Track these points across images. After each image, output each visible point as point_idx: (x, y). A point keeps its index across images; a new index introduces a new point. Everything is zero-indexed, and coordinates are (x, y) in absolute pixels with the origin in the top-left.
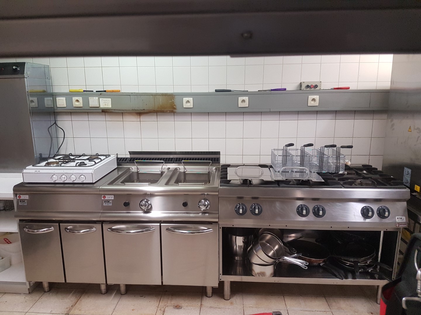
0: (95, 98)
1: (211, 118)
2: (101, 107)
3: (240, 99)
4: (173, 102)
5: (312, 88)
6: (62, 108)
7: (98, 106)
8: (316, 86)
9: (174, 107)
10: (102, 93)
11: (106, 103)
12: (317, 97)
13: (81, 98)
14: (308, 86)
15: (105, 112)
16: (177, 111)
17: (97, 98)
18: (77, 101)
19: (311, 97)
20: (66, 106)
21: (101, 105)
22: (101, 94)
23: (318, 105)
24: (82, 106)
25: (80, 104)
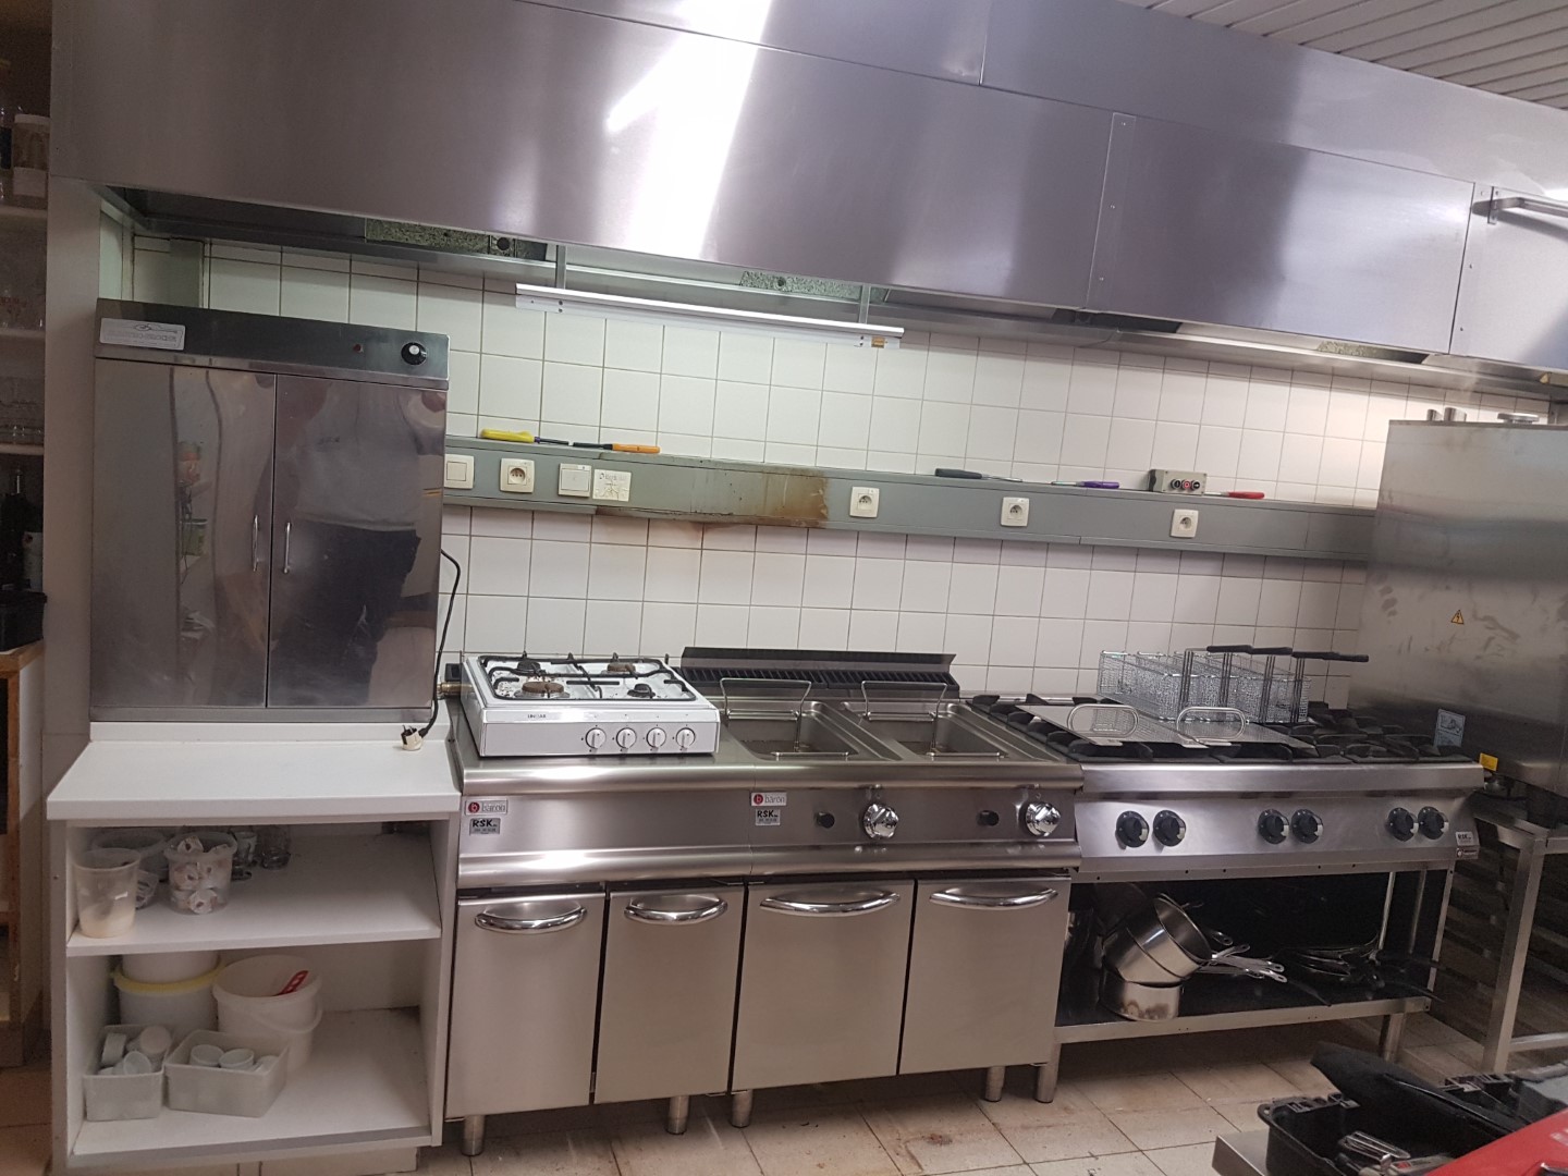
0: (580, 467)
1: (914, 550)
2: (594, 497)
3: (1009, 502)
4: (822, 496)
5: (1187, 487)
6: (458, 493)
7: (588, 495)
8: (1195, 486)
9: (823, 511)
10: (602, 454)
11: (613, 486)
12: (1193, 514)
13: (532, 462)
14: (1177, 485)
15: (606, 514)
16: (829, 524)
17: (588, 468)
18: (518, 472)
19: (1180, 513)
20: (471, 487)
21: (595, 491)
22: (600, 457)
23: (1193, 536)
24: (531, 491)
25: (527, 484)
